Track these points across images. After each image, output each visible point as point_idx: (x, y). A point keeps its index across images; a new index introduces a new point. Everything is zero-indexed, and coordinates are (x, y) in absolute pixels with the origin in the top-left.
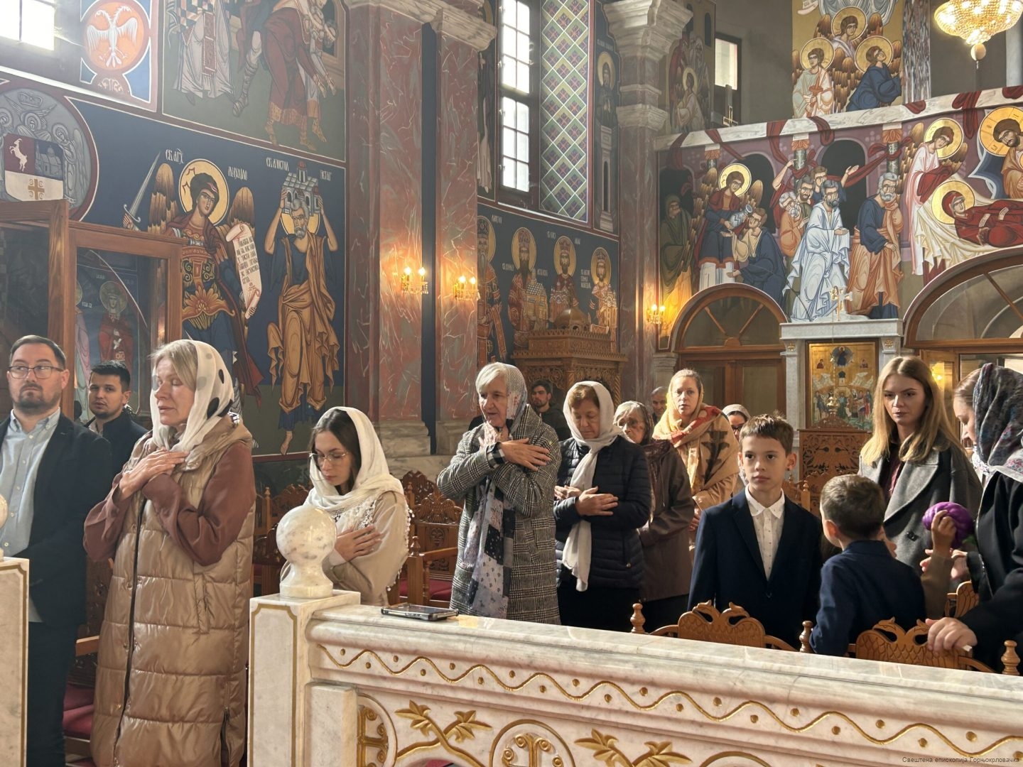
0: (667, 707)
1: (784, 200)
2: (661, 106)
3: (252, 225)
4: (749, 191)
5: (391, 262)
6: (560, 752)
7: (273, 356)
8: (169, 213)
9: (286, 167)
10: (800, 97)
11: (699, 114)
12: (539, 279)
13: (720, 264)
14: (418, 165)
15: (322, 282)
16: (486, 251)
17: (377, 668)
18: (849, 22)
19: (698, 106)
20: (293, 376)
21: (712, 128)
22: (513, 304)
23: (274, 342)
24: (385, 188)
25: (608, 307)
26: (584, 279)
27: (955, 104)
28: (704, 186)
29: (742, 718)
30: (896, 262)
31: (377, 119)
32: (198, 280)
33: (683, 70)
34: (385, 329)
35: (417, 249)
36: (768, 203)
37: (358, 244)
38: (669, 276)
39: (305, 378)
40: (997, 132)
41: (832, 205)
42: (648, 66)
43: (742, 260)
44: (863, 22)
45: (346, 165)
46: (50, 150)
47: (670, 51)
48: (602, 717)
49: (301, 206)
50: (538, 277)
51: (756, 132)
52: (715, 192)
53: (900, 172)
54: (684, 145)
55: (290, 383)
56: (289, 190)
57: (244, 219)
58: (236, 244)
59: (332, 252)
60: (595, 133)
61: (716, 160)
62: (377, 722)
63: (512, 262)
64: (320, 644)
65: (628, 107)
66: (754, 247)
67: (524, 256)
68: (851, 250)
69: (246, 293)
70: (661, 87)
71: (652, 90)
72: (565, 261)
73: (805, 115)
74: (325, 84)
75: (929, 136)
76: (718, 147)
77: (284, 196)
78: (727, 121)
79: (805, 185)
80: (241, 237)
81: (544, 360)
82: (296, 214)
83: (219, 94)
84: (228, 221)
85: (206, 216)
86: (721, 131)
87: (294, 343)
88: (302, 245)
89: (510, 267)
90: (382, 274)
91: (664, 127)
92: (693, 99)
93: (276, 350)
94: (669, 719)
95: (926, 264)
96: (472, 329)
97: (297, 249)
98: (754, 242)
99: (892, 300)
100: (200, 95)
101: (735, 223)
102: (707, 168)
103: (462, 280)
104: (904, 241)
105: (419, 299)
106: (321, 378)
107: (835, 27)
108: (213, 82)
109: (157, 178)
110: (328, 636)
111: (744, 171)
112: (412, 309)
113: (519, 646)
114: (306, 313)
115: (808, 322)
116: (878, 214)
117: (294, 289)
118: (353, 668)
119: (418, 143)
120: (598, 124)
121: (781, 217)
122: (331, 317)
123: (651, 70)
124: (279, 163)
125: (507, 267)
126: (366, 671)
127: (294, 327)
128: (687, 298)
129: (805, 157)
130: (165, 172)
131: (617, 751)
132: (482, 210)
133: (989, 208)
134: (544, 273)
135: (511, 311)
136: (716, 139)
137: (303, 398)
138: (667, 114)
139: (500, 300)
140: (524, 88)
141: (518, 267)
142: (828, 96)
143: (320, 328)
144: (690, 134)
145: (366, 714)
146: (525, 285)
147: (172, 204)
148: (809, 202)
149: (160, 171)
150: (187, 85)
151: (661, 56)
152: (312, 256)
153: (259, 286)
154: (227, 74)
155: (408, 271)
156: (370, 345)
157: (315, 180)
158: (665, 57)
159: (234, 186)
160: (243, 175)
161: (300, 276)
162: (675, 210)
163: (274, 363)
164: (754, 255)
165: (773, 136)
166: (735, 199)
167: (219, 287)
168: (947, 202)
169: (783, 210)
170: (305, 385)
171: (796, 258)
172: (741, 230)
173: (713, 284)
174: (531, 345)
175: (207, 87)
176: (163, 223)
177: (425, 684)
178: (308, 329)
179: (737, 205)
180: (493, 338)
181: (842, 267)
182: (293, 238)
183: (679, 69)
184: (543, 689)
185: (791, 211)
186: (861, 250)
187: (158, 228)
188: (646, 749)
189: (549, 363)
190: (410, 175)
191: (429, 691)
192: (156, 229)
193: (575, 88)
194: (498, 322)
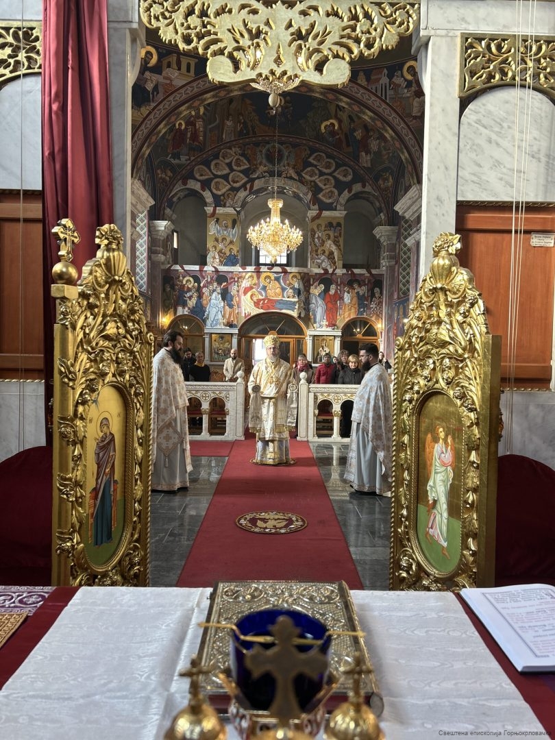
1: (204, 290)
2: (164, 255)
4: (193, 286)
10: (209, 259)
13: (184, 308)
18: (224, 239)
27: (255, 269)
30: (236, 312)
33: (168, 243)
36: (199, 290)
38: (166, 310)
40: (265, 278)
41: (218, 293)
43: (191, 307)
44: (228, 240)
51: (196, 268)
52: (182, 285)
53: (238, 286)
54: (171, 268)
60: (148, 263)
61: (182, 275)
65: (156, 255)
66: (194, 304)
68: (224, 307)
70: (163, 248)
71: (161, 249)
73: (211, 265)
75: (247, 277)
76: (183, 271)
78: (183, 262)
79: (210, 286)
86: (184, 266)
91: (164, 261)
92: (170, 252)
95: (245, 313)
98: (195, 302)
99: (235, 322)
102: (179, 277)
104: (239, 306)
107: (220, 240)
111: (191, 279)
115: (211, 327)
116: (232, 297)
123: (161, 243)
128: (172, 318)
129: (210, 278)
133: (263, 299)
136: (183, 268)
138: (165, 258)
142: (218, 260)
148: (212, 292)
162: (168, 289)
164: (194, 306)
165: (201, 270)
166: (188, 288)
168: (252, 296)
169: (204, 293)
171: (207, 308)
172: (190, 298)
173: (181, 314)
179: (189, 290)
181: (221, 312)
185: (206, 294)
186: (227, 307)
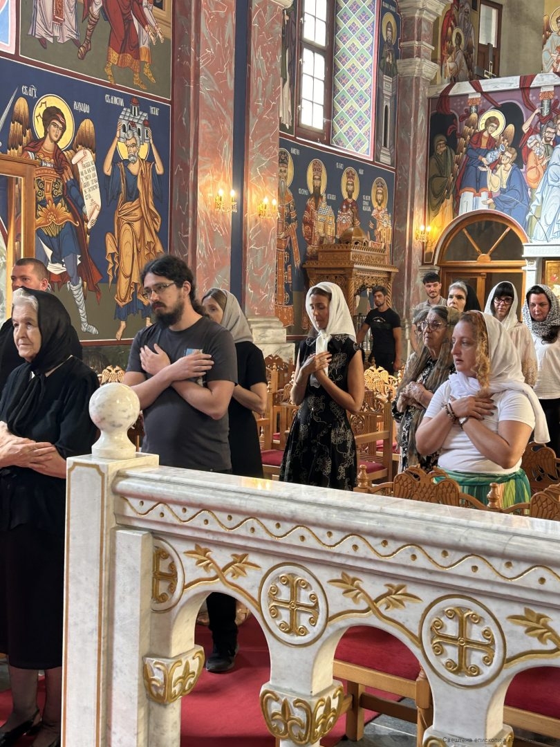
0: (403, 556)
1: (532, 141)
2: (434, 60)
3: (94, 152)
4: (503, 133)
5: (207, 184)
6: (315, 589)
7: (110, 260)
8: (25, 139)
9: (122, 104)
10: (548, 55)
11: (465, 67)
12: (329, 202)
13: (477, 193)
14: (231, 104)
15: (150, 200)
16: (286, 177)
17: (169, 518)
19: (464, 61)
20: (126, 277)
21: (474, 79)
22: (306, 223)
23: (111, 249)
24: (203, 122)
25: (385, 226)
26: (365, 203)
28: (466, 128)
29: (464, 568)
31: (197, 64)
32: (49, 196)
33: (452, 30)
34: (201, 241)
35: (229, 175)
37: (181, 169)
38: (435, 202)
39: (136, 279)
42: (424, 25)
43: (496, 191)
45: (170, 102)
47: (443, 13)
48: (350, 562)
49: (133, 137)
50: (327, 200)
51: (511, 84)
52: (475, 133)
54: (451, 93)
55: (123, 284)
56: (124, 122)
57: (86, 146)
58: (80, 167)
59: (159, 176)
60: (379, 81)
61: (477, 107)
62: (168, 561)
63: (307, 188)
64: (123, 496)
65: (407, 60)
66: (505, 181)
67: (317, 183)
69: (88, 208)
70: (434, 44)
71: (427, 46)
72: (350, 188)
73: (552, 70)
74: (155, 34)
76: (479, 95)
77: (120, 128)
78: (487, 74)
79: (549, 129)
80: (84, 160)
81: (330, 269)
82: (129, 143)
83: (66, 40)
85: (56, 143)
86: (482, 82)
87: (127, 250)
88: (134, 168)
89: (305, 192)
90: (200, 194)
91: (436, 76)
92: (460, 54)
93: (113, 255)
94: (404, 567)
96: (273, 242)
97: (129, 171)
98: (506, 176)
100: (51, 40)
101: (491, 160)
103: (266, 201)
105: (229, 216)
108: (61, 29)
109: (15, 109)
110: (129, 490)
112: (224, 224)
113: (284, 503)
114: (137, 225)
115: (546, 243)
117: (127, 205)
118: (149, 517)
119: (231, 84)
120: (381, 73)
121: (528, 155)
122: (158, 229)
123: (426, 29)
124: (116, 99)
125: (302, 191)
126: (160, 519)
127: (127, 237)
128: (448, 221)
129: (550, 106)
130: (22, 105)
131: (362, 591)
132: (283, 144)
134: (333, 197)
135: (305, 229)
137: (134, 295)
138: (438, 67)
139: (296, 219)
140: (321, 41)
141: (312, 192)
143: (148, 238)
144: (457, 84)
145: (160, 554)
146: (316, 208)
147: (28, 131)
148: (551, 143)
149: (17, 104)
150: (40, 32)
151: (435, 18)
152: (142, 178)
153: (99, 202)
154: (73, 23)
155: (221, 193)
156: (189, 253)
157: (145, 115)
158: (438, 19)
159: (79, 117)
160: (86, 109)
161: (132, 195)
162: (441, 148)
163: (111, 266)
164: (505, 187)
165: (525, 87)
166: (491, 139)
167: (66, 202)
169: (530, 150)
170: (136, 285)
171: (539, 190)
172: (494, 166)
173: (470, 210)
174: (320, 257)
175: (57, 34)
176: (20, 147)
177: (207, 531)
178: (138, 239)
179: (493, 144)
180: (289, 250)
182: (127, 162)
183: (450, 29)
184: (303, 538)
185: (536, 150)
187: (16, 151)
188: (385, 590)
189: (334, 272)
190: (224, 113)
191: (210, 537)
192: (13, 153)
193: (363, 43)
194: (294, 238)
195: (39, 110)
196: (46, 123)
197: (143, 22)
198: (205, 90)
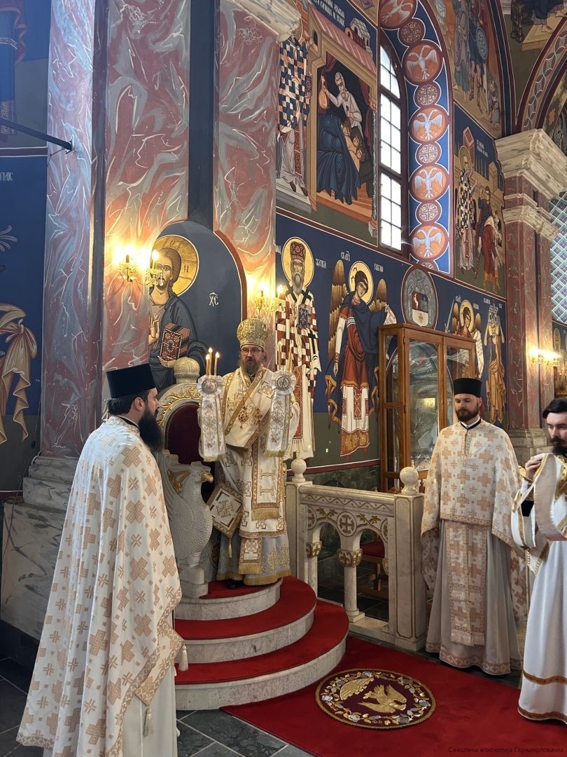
3: (481, 332)
5: (529, 347)
7: (488, 397)
9: (489, 303)
14: (535, 299)
15: (500, 358)
20: (493, 407)
23: (488, 391)
31: (523, 277)
34: (528, 382)
35: (536, 341)
37: (514, 339)
39: (497, 408)
45: (505, 300)
46: (424, 299)
49: (494, 322)
55: (493, 409)
56: (490, 314)
57: (478, 329)
59: (502, 344)
74: (500, 262)
77: (489, 317)
82: (492, 326)
83: (470, 268)
84: (473, 331)
85: (468, 328)
87: (493, 390)
90: (527, 354)
93: (489, 393)
96: (552, 381)
97: (493, 342)
100: (465, 268)
105: (537, 366)
106: (501, 407)
108: (468, 262)
112: (536, 372)
114: (496, 374)
117: (493, 363)
119: (535, 288)
124: (487, 300)
127: (493, 382)
137: (497, 418)
143: (500, 382)
149: (454, 307)
150: (462, 264)
152: (497, 346)
153: (483, 362)
154: (472, 258)
156: (522, 391)
157: (497, 308)
159: (475, 312)
160: (477, 307)
161: (494, 356)
163: (488, 400)
170: (497, 411)
175: (467, 265)
178: (497, 383)
182: (492, 337)
190: (533, 304)
195: (462, 310)
196: (464, 318)
197: (495, 255)
198: (527, 291)
